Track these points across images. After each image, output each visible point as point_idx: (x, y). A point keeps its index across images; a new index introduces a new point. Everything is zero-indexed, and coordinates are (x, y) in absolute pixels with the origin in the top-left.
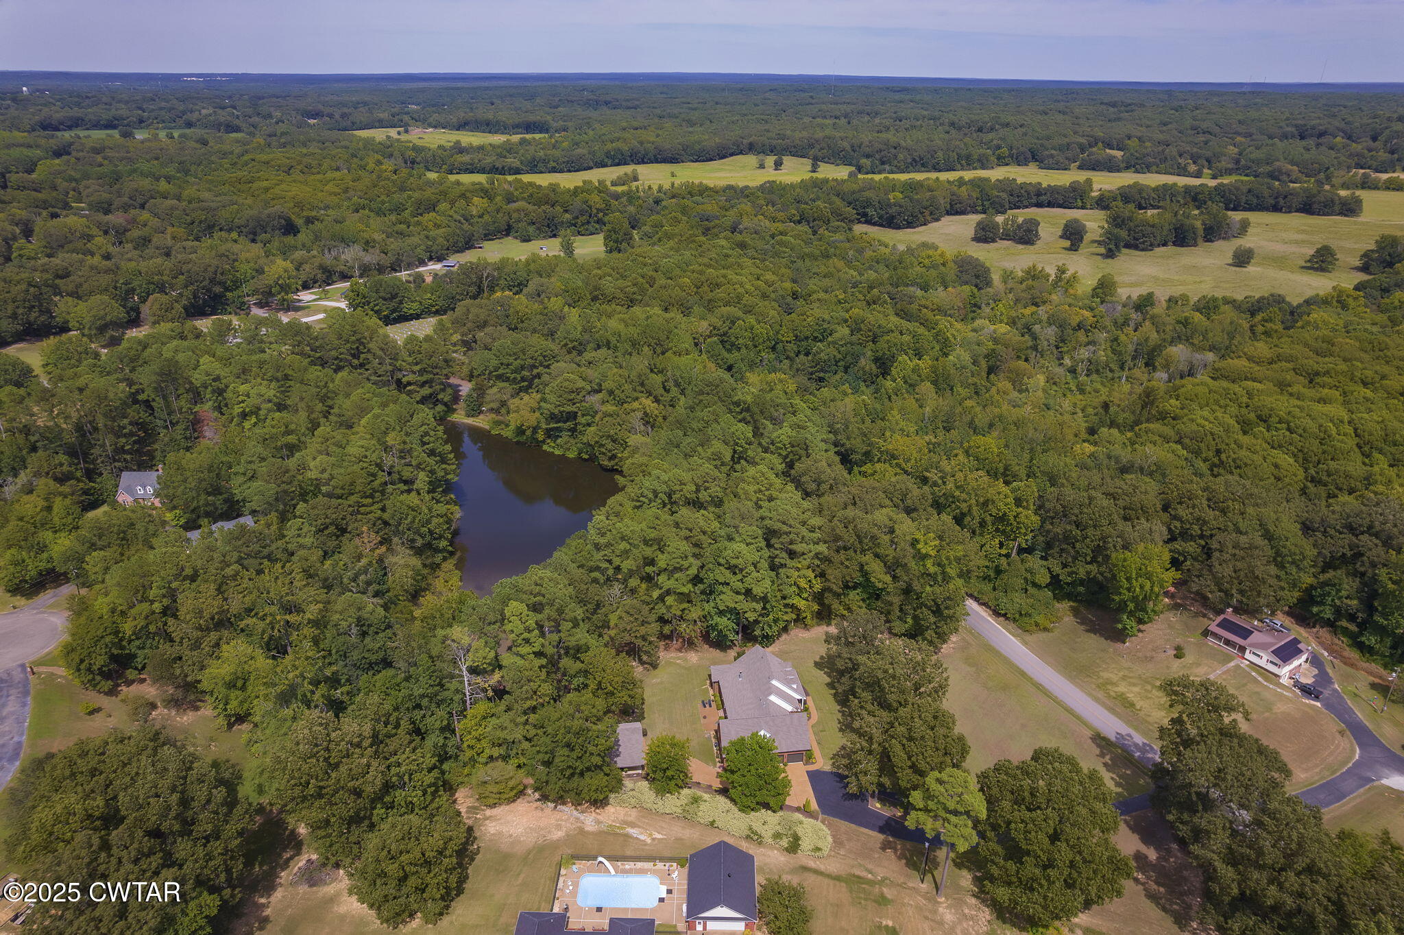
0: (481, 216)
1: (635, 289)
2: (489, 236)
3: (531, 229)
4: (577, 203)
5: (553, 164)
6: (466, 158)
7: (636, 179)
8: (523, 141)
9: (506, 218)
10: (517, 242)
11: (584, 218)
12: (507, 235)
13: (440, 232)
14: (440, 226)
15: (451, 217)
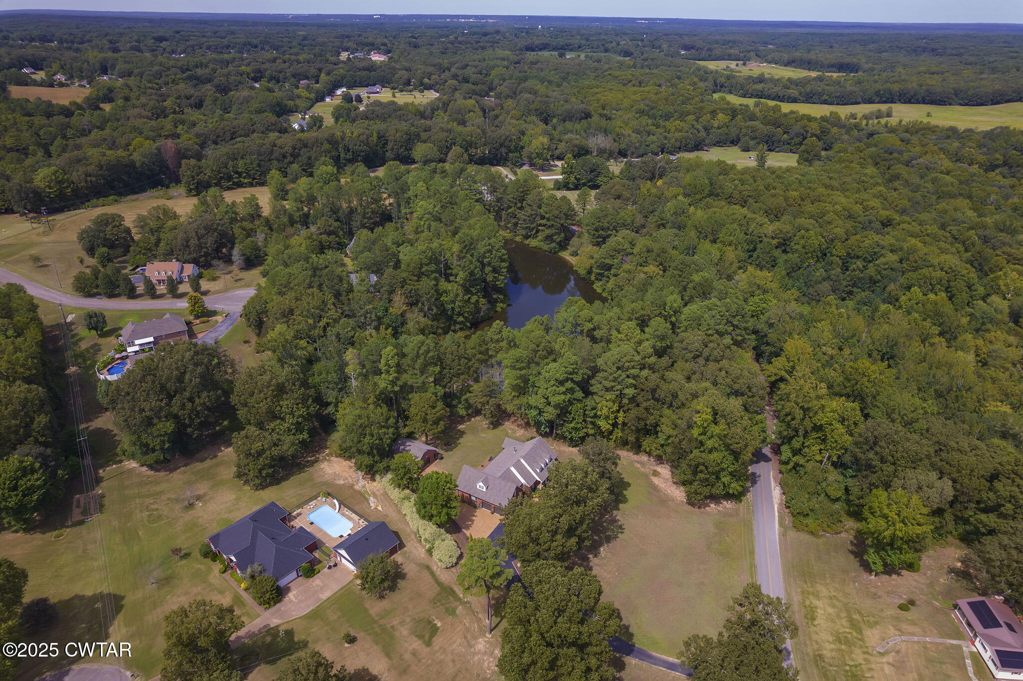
0: (719, 128)
2: (719, 143)
3: (752, 143)
4: (797, 128)
5: (825, 97)
6: (759, 87)
7: (889, 115)
8: (820, 79)
9: (737, 132)
10: (739, 150)
11: (797, 140)
12: (735, 144)
13: (678, 135)
14: (680, 131)
15: (693, 126)
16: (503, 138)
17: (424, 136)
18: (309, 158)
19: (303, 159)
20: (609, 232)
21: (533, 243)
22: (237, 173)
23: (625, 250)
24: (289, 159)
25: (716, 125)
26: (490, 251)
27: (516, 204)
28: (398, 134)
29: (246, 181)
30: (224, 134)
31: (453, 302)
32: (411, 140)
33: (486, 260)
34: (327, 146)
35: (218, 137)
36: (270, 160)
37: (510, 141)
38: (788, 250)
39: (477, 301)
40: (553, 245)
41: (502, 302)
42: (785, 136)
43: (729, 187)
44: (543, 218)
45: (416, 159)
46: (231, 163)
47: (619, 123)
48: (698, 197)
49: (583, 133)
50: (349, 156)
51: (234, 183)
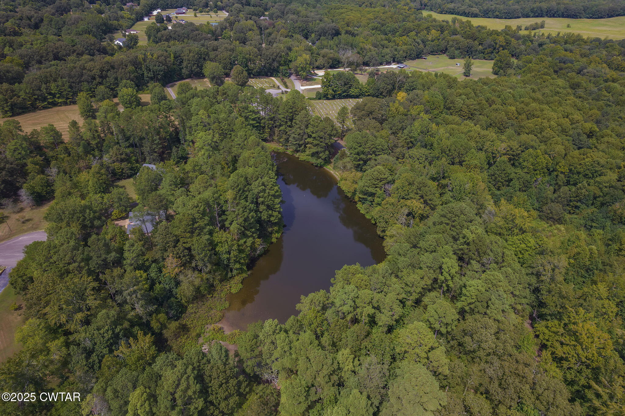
0: (432, 41)
1: (477, 107)
2: (433, 53)
3: (457, 52)
4: (489, 40)
6: (451, 6)
7: (543, 26)
9: (446, 44)
10: (447, 58)
11: (489, 50)
12: (444, 53)
13: (404, 47)
14: (406, 44)
15: (414, 40)
16: (275, 54)
17: (212, 54)
18: (116, 79)
19: (111, 79)
20: (369, 156)
21: (302, 157)
22: (50, 94)
23: (386, 179)
24: (98, 80)
25: (430, 39)
26: (264, 191)
27: (286, 122)
28: (191, 54)
29: (60, 100)
30: (47, 54)
31: (229, 253)
32: (202, 58)
33: (261, 200)
34: (131, 68)
35: (42, 57)
36: (80, 82)
37: (281, 57)
38: (517, 164)
39: (253, 243)
40: (320, 161)
41: (277, 232)
42: (480, 47)
43: (459, 102)
44: (310, 136)
45: (206, 74)
46: (44, 86)
47: (362, 39)
48: (436, 112)
49: (335, 48)
50: (151, 75)
51: (49, 103)
